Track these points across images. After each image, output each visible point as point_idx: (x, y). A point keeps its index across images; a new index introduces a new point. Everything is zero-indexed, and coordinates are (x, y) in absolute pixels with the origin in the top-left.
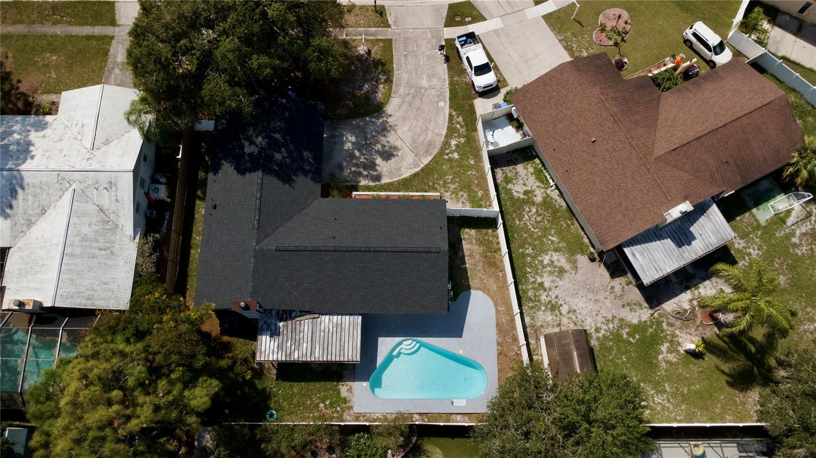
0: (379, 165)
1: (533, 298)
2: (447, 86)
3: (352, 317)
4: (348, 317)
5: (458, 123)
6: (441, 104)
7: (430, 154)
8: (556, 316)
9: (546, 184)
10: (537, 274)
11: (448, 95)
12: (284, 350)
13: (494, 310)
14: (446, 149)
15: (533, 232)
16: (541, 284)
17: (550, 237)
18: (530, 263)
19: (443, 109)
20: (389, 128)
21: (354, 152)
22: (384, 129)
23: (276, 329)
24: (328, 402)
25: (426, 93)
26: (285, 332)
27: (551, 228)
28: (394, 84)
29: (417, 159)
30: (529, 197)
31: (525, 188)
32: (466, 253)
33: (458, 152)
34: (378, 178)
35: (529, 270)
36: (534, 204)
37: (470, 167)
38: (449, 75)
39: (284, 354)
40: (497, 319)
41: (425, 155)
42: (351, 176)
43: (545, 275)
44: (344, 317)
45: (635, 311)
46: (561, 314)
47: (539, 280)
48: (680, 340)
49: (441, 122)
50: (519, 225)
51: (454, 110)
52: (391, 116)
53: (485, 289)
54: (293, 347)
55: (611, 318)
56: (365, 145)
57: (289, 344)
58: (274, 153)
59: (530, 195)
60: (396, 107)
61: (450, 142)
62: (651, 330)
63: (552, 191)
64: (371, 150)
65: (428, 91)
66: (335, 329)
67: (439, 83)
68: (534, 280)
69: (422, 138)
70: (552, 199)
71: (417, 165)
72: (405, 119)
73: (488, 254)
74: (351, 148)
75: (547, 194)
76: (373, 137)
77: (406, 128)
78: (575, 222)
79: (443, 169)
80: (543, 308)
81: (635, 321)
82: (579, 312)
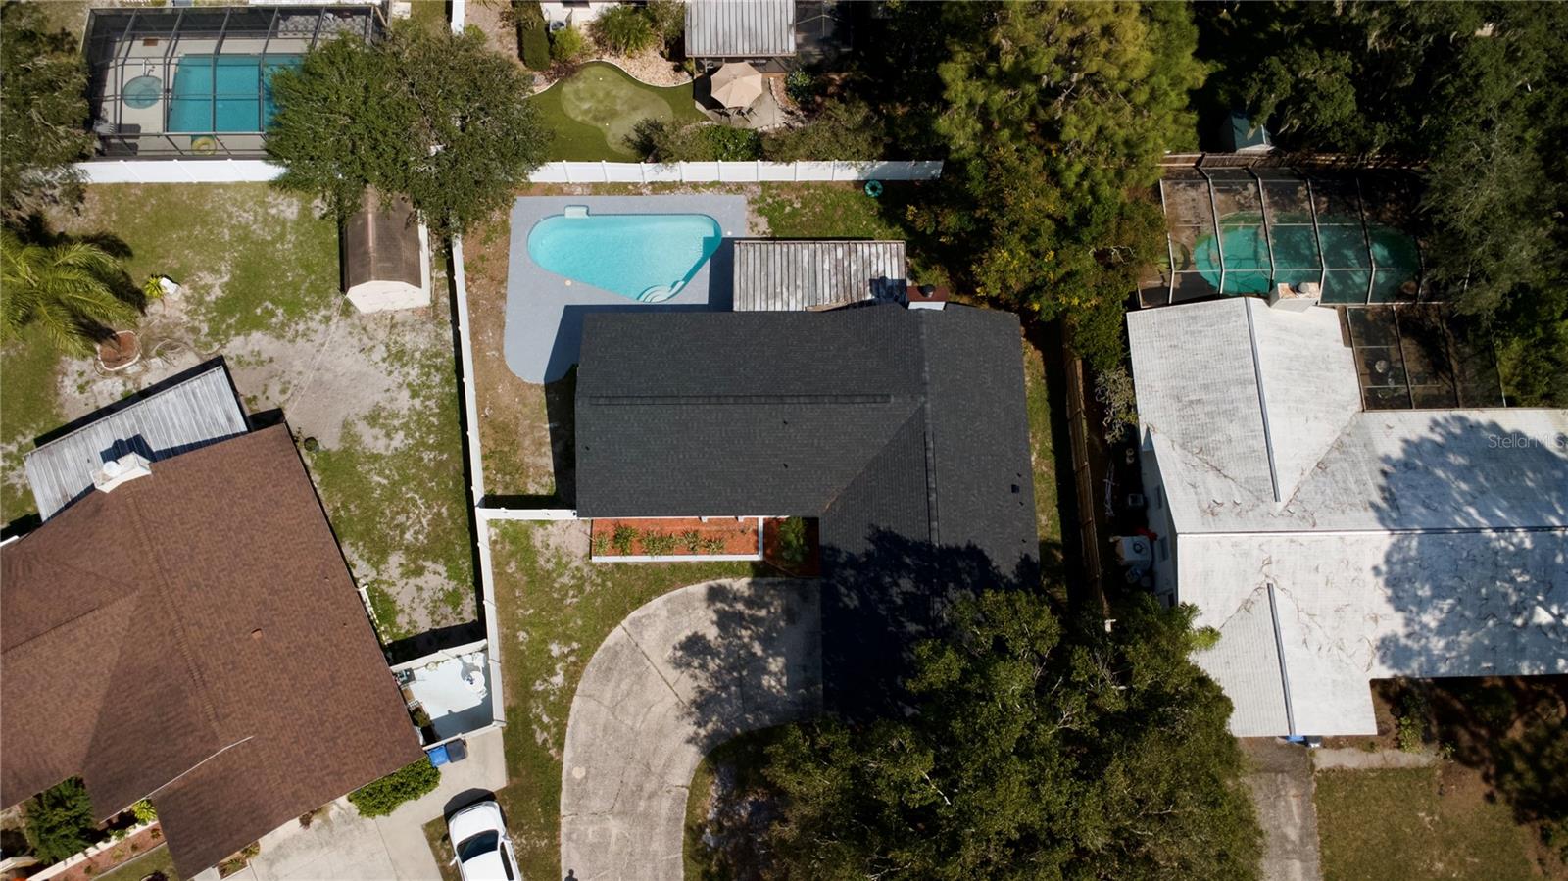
0: (713, 623)
1: (433, 371)
2: (563, 822)
3: (750, 308)
4: (757, 308)
5: (545, 728)
6: (579, 773)
7: (607, 649)
8: (396, 342)
9: (376, 590)
10: (420, 414)
11: (564, 798)
12: (860, 261)
13: (505, 351)
14: (575, 664)
15: (416, 492)
16: (414, 394)
17: (385, 482)
18: (429, 433)
19: (576, 762)
20: (693, 709)
21: (764, 650)
22: (703, 705)
23: (878, 289)
24: (788, 209)
25: (613, 800)
26: (861, 285)
27: (380, 501)
28: (683, 823)
29: (636, 638)
30: (414, 562)
31: (420, 581)
32: (547, 450)
33: (550, 657)
34: (715, 595)
35: (434, 420)
36: (407, 548)
37: (528, 624)
38: (557, 853)
39: (860, 253)
40: (502, 336)
41: (619, 648)
42: (767, 599)
43: (405, 411)
44: (764, 309)
45: (252, 351)
46: (387, 346)
47: (417, 403)
48: (183, 305)
49: (582, 726)
50: (443, 505)
51: (552, 758)
52: (689, 741)
53: (519, 386)
54: (846, 263)
55: (299, 339)
56: (743, 668)
57: (853, 267)
58: (914, 590)
59: (412, 566)
60: (677, 760)
61: (565, 680)
62: (232, 321)
63: (366, 576)
64: (728, 655)
65: (607, 807)
66: (778, 290)
67: (582, 828)
68: (428, 403)
69: (624, 686)
70: (369, 560)
71: (635, 623)
72: (660, 733)
73: (506, 449)
74: (771, 660)
75: (377, 569)
76: (725, 688)
77: (658, 709)
78: (330, 514)
79: (582, 618)
80: (418, 355)
81: (256, 335)
82: (356, 350)
